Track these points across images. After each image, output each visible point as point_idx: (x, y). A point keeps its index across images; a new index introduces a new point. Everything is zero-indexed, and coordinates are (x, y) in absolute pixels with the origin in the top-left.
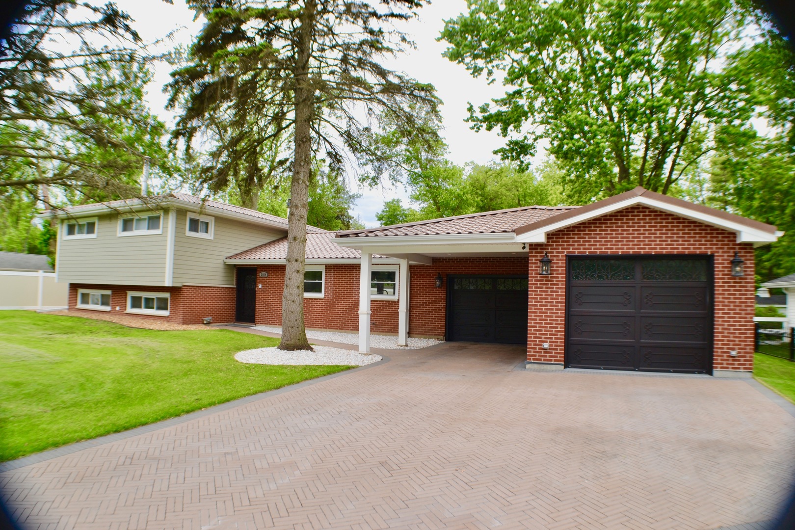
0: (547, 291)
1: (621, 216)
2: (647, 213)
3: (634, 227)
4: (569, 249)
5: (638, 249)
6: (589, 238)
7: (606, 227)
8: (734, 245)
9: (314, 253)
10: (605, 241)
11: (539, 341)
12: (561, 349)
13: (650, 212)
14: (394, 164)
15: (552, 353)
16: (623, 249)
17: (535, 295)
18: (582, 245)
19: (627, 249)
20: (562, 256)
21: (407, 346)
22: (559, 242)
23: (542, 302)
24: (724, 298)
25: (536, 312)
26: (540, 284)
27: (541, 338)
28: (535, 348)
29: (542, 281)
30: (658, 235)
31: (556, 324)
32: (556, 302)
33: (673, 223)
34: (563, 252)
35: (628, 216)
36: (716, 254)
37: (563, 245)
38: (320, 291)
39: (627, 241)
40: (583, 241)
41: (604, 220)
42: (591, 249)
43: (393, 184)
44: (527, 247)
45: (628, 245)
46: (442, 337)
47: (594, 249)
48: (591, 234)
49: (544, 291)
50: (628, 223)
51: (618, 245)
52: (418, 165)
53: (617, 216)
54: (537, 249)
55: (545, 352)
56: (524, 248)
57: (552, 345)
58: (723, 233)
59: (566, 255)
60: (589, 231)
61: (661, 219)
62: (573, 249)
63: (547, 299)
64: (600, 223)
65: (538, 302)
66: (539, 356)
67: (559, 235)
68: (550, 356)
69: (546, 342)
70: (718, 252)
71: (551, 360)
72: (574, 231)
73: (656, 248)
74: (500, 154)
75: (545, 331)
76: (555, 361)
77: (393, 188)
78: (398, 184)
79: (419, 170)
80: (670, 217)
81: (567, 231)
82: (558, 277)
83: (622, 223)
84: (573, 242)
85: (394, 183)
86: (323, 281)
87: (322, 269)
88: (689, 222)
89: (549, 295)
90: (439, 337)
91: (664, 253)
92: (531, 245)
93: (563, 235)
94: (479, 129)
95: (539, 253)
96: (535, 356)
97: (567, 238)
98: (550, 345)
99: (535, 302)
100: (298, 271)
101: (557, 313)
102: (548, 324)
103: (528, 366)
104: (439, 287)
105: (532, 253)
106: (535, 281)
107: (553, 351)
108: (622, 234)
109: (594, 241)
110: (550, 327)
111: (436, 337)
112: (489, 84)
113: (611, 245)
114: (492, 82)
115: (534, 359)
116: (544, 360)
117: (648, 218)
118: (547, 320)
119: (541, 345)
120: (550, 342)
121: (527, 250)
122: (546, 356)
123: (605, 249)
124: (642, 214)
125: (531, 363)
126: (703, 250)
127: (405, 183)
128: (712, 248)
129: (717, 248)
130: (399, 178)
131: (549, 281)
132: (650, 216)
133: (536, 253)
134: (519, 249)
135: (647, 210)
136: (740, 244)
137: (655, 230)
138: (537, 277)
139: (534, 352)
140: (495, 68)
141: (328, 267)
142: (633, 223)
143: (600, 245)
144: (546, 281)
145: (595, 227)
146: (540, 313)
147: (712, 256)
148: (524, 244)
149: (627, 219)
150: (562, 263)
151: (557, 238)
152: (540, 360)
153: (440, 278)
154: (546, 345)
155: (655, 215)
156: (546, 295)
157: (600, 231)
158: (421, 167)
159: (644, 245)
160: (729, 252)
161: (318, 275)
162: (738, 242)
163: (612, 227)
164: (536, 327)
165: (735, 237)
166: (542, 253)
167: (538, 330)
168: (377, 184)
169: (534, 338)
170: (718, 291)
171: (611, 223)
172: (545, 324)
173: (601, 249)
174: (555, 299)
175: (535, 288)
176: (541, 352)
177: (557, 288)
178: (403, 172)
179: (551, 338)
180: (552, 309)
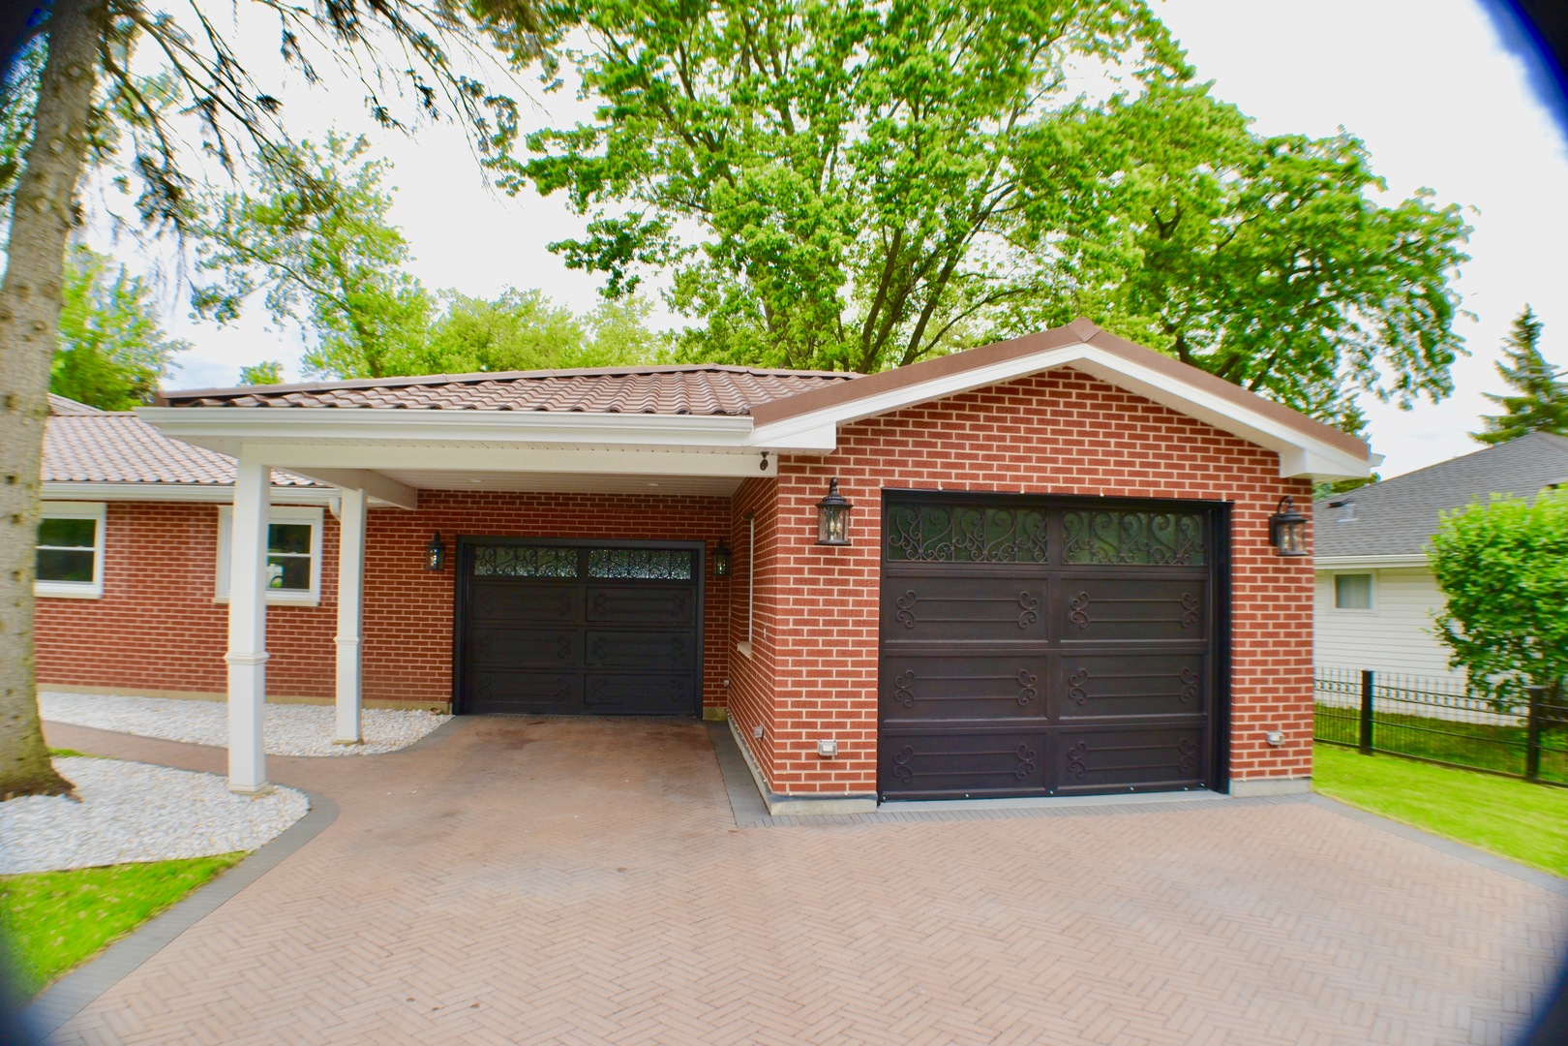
0: (830, 592)
1: (1026, 392)
2: (1088, 391)
3: (1056, 423)
4: (892, 473)
5: (1066, 480)
6: (944, 445)
7: (987, 419)
8: (1274, 480)
9: (75, 466)
10: (986, 457)
11: (809, 735)
12: (868, 755)
13: (1093, 387)
14: (280, 270)
15: (843, 767)
16: (1030, 479)
17: (796, 602)
18: (925, 464)
19: (1040, 479)
20: (872, 493)
21: (361, 742)
22: (864, 452)
23: (815, 623)
24: (1253, 607)
25: (799, 653)
26: (811, 571)
27: (813, 725)
28: (798, 756)
29: (817, 561)
30: (1112, 448)
31: (855, 684)
32: (856, 623)
33: (1146, 419)
34: (876, 483)
35: (1043, 393)
36: (1238, 502)
37: (876, 462)
38: (87, 576)
39: (1039, 460)
40: (930, 454)
41: (984, 399)
42: (948, 476)
43: (275, 319)
44: (772, 461)
45: (1043, 470)
46: (444, 705)
47: (958, 476)
48: (949, 436)
49: (821, 592)
50: (1043, 413)
51: (1017, 469)
52: (338, 281)
53: (1016, 391)
54: (802, 470)
55: (824, 766)
56: (764, 465)
57: (844, 745)
58: (1253, 453)
59: (883, 492)
60: (944, 426)
61: (1120, 408)
62: (902, 474)
63: (830, 613)
64: (973, 408)
65: (806, 623)
66: (809, 777)
67: (864, 432)
68: (839, 777)
69: (828, 736)
70: (1242, 497)
71: (842, 787)
72: (906, 424)
73: (1107, 482)
74: (564, 253)
75: (825, 705)
76: (853, 787)
77: (275, 327)
78: (287, 320)
79: (337, 291)
80: (1140, 405)
81: (888, 423)
82: (861, 553)
83: (1027, 411)
84: (902, 453)
85: (278, 315)
86: (99, 549)
87: (97, 514)
88: (1181, 421)
89: (835, 603)
90: (436, 704)
91: (1126, 494)
92: (783, 458)
93: (875, 432)
94: (515, 188)
95: (807, 481)
96: (798, 777)
97: (887, 443)
98: (840, 746)
99: (797, 622)
100: (16, 519)
101: (859, 654)
102: (834, 684)
103: (776, 808)
104: (438, 569)
105: (788, 480)
106: (797, 561)
107: (848, 762)
108: (1028, 440)
109: (958, 456)
110: (839, 694)
111: (430, 704)
112: (546, 91)
113: (1000, 468)
114: (553, 88)
115: (793, 788)
116: (823, 788)
117: (1088, 402)
118: (828, 674)
119: (813, 746)
120: (839, 736)
121: (771, 471)
122: (828, 777)
123: (985, 477)
124: (1074, 392)
125: (786, 798)
126: (1211, 490)
127: (303, 318)
128: (1229, 487)
129: (1240, 487)
130: (290, 305)
131: (836, 562)
132: (1095, 397)
133: (799, 480)
134: (751, 469)
135: (1088, 383)
136: (1286, 481)
137: (1106, 435)
138: (801, 551)
139: (794, 766)
140: (565, 58)
141: (116, 509)
142: (1054, 413)
143: (972, 466)
144: (827, 562)
145: (959, 417)
146: (810, 653)
147: (1229, 505)
148: (764, 454)
149: (1040, 403)
150: (871, 513)
151: (858, 442)
152: (813, 788)
153: (440, 546)
154: (827, 746)
155: (1105, 398)
156: (827, 603)
157: (973, 427)
158: (344, 286)
159: (1080, 471)
160: (1264, 498)
161: (81, 531)
162: (1283, 475)
163: (1004, 420)
164: (799, 694)
165: (1276, 463)
166: (817, 481)
167: (804, 704)
168: (234, 316)
169: (795, 725)
170: (1241, 589)
171: (1000, 410)
172: (825, 684)
173: (976, 477)
174: (852, 613)
175: (797, 581)
176: (813, 766)
177: (856, 583)
178: (300, 292)
179: (842, 725)
180: (845, 643)
